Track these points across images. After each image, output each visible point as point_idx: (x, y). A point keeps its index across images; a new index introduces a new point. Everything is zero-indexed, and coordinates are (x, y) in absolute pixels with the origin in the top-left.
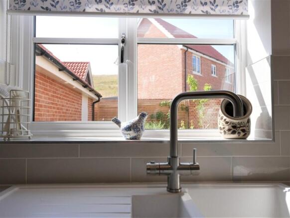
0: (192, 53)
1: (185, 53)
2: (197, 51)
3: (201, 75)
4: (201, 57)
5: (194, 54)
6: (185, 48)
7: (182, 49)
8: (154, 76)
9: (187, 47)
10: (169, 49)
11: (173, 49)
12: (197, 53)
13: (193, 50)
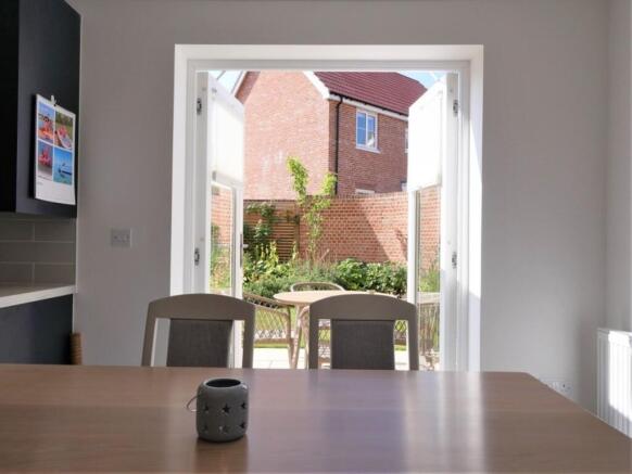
0: (355, 107)
1: (338, 107)
2: (366, 103)
3: (378, 152)
4: (379, 114)
5: (360, 108)
6: (337, 98)
7: (329, 100)
8: (281, 153)
9: (341, 96)
10: (307, 99)
11: (314, 100)
12: (368, 107)
13: (357, 100)
